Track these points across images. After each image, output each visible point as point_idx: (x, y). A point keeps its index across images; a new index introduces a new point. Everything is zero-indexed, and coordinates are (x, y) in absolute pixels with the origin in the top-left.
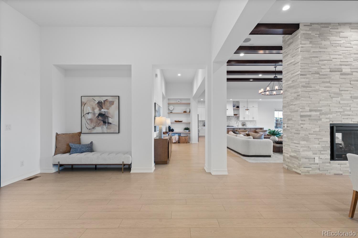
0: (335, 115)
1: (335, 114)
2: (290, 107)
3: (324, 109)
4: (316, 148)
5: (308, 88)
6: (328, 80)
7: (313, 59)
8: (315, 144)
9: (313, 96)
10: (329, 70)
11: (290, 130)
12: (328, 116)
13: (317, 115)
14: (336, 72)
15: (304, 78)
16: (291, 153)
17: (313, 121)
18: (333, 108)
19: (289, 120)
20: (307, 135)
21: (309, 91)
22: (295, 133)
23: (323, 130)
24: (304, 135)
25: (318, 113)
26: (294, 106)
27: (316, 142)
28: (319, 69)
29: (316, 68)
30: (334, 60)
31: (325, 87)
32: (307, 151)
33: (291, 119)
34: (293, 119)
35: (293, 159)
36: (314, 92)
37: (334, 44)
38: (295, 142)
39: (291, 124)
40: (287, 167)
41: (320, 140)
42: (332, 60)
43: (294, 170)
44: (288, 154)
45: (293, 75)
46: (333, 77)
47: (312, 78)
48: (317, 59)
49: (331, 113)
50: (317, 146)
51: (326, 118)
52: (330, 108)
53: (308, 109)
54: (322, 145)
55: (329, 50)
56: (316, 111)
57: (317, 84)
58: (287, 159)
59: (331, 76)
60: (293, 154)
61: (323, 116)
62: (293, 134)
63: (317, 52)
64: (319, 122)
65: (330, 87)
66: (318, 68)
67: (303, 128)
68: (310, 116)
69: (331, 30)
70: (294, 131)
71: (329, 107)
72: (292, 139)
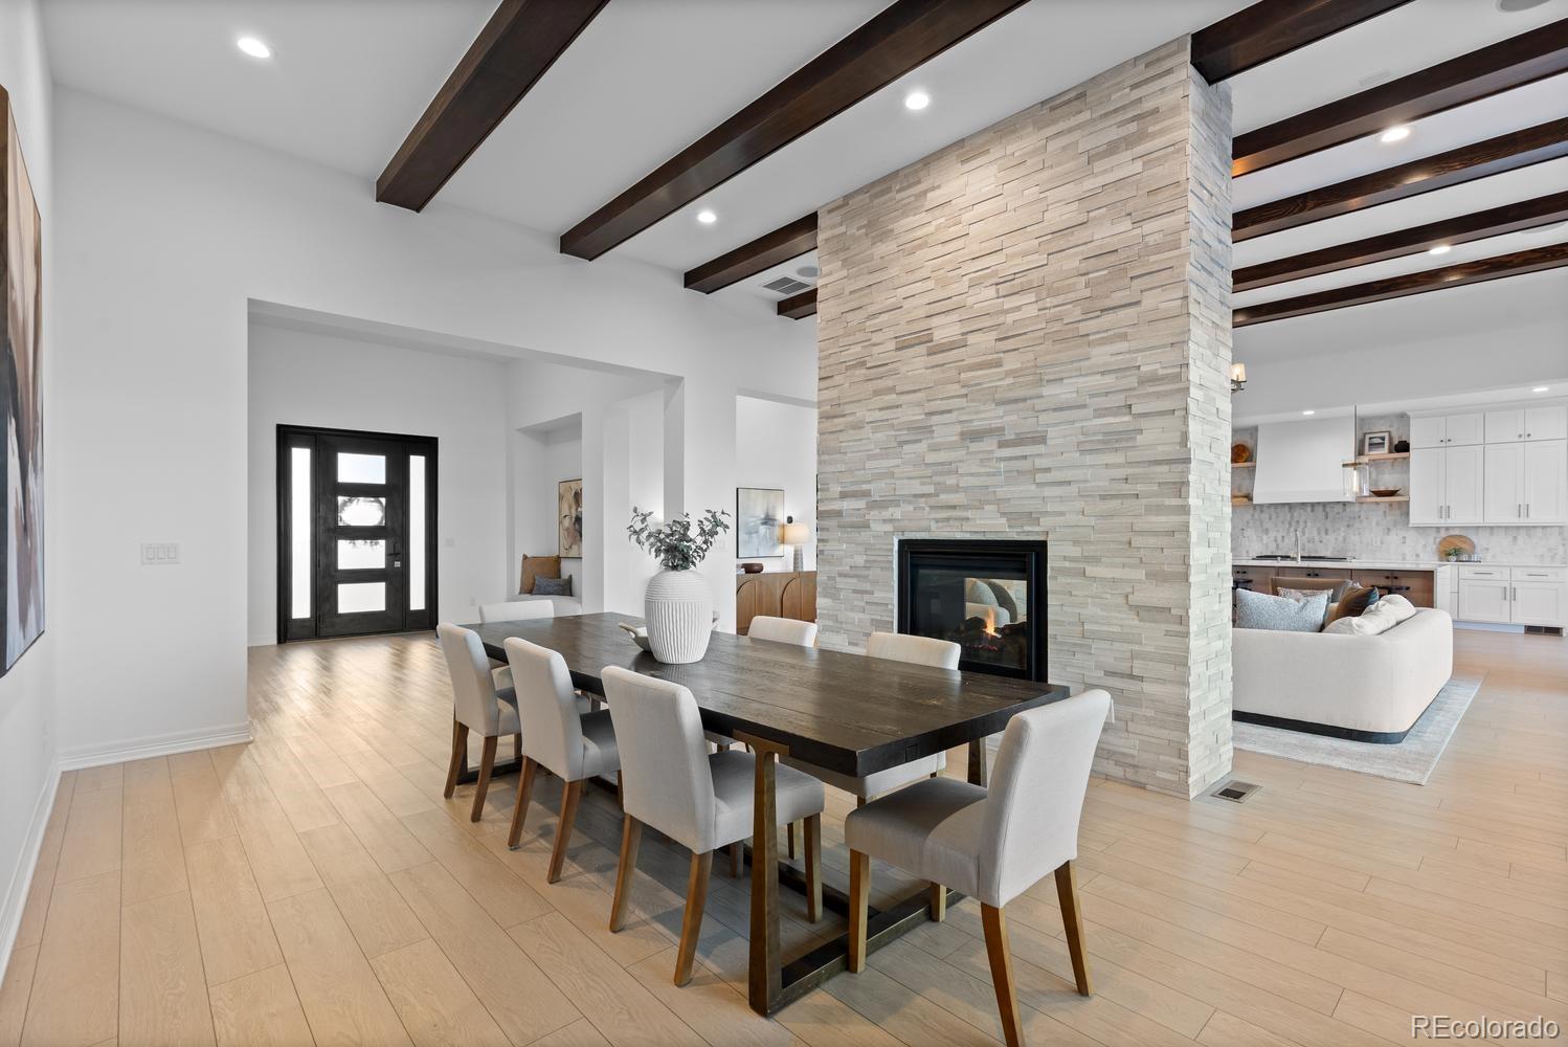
0: (911, 508)
1: (910, 503)
3: (878, 489)
4: (856, 623)
5: (836, 421)
6: (889, 382)
7: (850, 316)
8: (852, 610)
9: (851, 443)
10: (892, 345)
12: (887, 514)
13: (859, 510)
14: (912, 346)
15: (828, 388)
17: (849, 529)
18: (905, 481)
20: (834, 579)
21: (839, 428)
23: (874, 561)
24: (825, 578)
25: (861, 504)
27: (856, 603)
28: (865, 347)
29: (858, 348)
30: (907, 304)
31: (881, 409)
32: (833, 631)
36: (852, 432)
37: (909, 245)
41: (867, 597)
42: (901, 307)
46: (904, 369)
47: (847, 385)
48: (860, 315)
49: (895, 503)
50: (857, 616)
51: (885, 521)
52: (897, 482)
53: (836, 489)
54: (873, 617)
55: (893, 271)
56: (855, 495)
57: (859, 401)
59: (898, 364)
61: (874, 514)
63: (861, 289)
64: (865, 536)
65: (897, 407)
66: (862, 347)
67: (825, 553)
68: (839, 514)
69: (899, 196)
71: (893, 481)
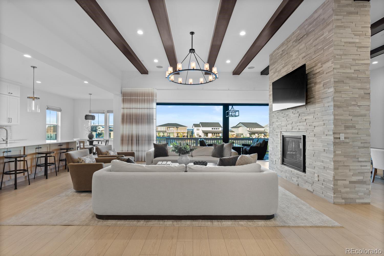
2: (350, 108)
11: (350, 143)
16: (353, 177)
19: (347, 127)
22: (359, 148)
26: (358, 108)
33: (351, 126)
34: (357, 126)
35: (357, 185)
38: (360, 160)
39: (353, 133)
40: (343, 201)
43: (358, 201)
44: (345, 180)
45: (357, 62)
58: (345, 188)
60: (355, 179)
62: (357, 149)
70: (359, 144)
72: (355, 157)
